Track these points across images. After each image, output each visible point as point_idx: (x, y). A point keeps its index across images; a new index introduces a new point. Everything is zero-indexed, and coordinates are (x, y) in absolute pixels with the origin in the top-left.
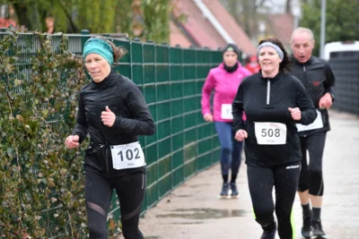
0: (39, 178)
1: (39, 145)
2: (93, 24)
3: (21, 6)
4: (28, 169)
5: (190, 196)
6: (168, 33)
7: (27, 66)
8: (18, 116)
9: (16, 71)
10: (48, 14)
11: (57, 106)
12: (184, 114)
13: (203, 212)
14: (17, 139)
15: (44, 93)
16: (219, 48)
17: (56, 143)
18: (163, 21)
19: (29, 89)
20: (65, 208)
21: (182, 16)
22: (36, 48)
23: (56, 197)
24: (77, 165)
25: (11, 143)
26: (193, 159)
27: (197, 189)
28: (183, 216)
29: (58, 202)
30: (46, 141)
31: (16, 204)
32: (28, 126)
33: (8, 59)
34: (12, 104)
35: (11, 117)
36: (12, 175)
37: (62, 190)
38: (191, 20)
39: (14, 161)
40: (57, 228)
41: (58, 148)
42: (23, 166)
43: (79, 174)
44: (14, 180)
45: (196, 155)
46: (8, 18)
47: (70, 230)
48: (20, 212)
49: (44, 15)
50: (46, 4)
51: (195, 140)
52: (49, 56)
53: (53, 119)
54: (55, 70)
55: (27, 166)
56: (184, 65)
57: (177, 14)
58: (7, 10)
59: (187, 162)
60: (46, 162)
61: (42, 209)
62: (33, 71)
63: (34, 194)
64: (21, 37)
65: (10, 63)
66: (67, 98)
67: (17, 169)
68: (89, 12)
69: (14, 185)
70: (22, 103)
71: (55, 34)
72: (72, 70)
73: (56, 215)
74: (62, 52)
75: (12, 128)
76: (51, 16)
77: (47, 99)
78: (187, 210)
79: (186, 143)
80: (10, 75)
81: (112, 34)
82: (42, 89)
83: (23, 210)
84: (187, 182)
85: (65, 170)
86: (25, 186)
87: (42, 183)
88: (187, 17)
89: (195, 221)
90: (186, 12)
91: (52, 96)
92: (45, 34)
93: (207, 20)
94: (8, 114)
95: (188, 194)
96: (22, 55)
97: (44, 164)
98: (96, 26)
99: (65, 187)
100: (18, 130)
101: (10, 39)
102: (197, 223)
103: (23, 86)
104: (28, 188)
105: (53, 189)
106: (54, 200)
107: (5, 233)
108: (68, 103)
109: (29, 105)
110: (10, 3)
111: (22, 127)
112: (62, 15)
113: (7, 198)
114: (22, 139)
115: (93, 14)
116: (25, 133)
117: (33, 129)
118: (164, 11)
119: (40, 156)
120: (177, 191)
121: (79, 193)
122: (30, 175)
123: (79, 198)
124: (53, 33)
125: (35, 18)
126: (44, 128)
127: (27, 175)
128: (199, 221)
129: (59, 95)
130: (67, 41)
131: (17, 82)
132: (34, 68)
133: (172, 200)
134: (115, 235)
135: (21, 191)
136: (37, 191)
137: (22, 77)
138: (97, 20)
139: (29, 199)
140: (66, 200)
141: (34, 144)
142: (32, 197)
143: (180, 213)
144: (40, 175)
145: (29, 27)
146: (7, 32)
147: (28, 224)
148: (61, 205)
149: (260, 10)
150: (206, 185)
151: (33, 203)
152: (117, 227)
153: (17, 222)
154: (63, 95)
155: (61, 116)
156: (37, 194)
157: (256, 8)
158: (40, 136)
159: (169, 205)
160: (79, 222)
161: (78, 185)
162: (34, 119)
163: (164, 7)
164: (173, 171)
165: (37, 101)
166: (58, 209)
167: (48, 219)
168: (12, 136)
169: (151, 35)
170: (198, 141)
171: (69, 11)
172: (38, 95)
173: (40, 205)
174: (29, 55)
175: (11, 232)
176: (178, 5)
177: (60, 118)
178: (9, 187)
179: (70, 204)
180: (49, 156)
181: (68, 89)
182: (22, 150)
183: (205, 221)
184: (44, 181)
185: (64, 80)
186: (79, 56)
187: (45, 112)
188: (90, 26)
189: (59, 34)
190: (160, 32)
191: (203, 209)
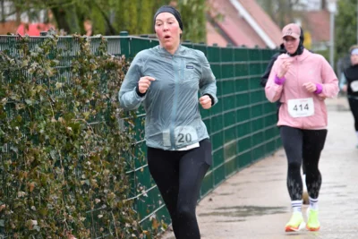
0: (82, 179)
1: (82, 147)
2: (131, 25)
3: (60, 10)
4: (71, 170)
5: (232, 194)
6: (205, 33)
7: (68, 69)
8: (60, 119)
9: (57, 74)
10: (86, 17)
11: (97, 107)
12: (223, 113)
13: (245, 210)
14: (60, 142)
15: (85, 95)
16: (257, 46)
17: (98, 144)
18: (200, 21)
19: (70, 92)
20: (108, 209)
21: (219, 16)
22: (76, 51)
23: (100, 198)
24: (120, 166)
25: (54, 146)
26: (234, 157)
27: (238, 187)
28: (225, 214)
29: (102, 203)
30: (88, 143)
31: (61, 206)
32: (70, 128)
33: (49, 63)
34: (54, 107)
35: (53, 120)
36: (55, 178)
37: (106, 191)
38: (228, 19)
39: (57, 164)
40: (102, 229)
41: (100, 149)
42: (66, 169)
43: (121, 175)
44: (57, 182)
45: (236, 153)
46: (47, 22)
47: (114, 230)
48: (65, 214)
49: (82, 19)
50: (84, 8)
51: (235, 138)
52: (89, 58)
53: (95, 120)
54: (95, 72)
55: (71, 168)
56: (221, 63)
57: (214, 14)
58: (46, 15)
59: (227, 161)
60: (89, 163)
61: (86, 210)
62: (74, 73)
63: (78, 195)
64: (62, 41)
65: (52, 66)
66: (108, 99)
67: (60, 171)
68: (126, 14)
69: (58, 187)
70: (64, 105)
71: (94, 37)
72: (112, 72)
73: (101, 216)
74: (102, 54)
75: (55, 131)
76: (89, 19)
77: (88, 101)
78: (229, 208)
79: (226, 142)
80: (51, 78)
81: (150, 35)
82: (83, 91)
83: (67, 211)
84: (227, 181)
85: (108, 171)
86: (68, 188)
87: (85, 185)
88: (224, 16)
89: (237, 218)
90: (223, 12)
91: (93, 98)
92: (84, 36)
93: (243, 19)
94: (51, 116)
95: (230, 192)
96: (62, 59)
97: (86, 165)
98: (134, 27)
99: (107, 188)
100: (61, 133)
101: (51, 42)
102: (240, 221)
103: (64, 88)
104: (71, 190)
105: (96, 190)
106: (98, 201)
107: (51, 234)
108: (109, 104)
109: (71, 107)
110: (49, 8)
111: (65, 129)
112: (100, 17)
113: (52, 200)
114: (64, 141)
115: (131, 16)
116: (67, 135)
117: (75, 131)
118: (201, 11)
119: (82, 157)
120: (219, 189)
121: (121, 193)
122: (73, 177)
123: (122, 198)
124: (92, 35)
125: (73, 22)
126: (86, 130)
127: (70, 177)
128: (242, 218)
129: (99, 97)
130: (106, 43)
131: (59, 85)
132: (74, 70)
133: (213, 198)
134: (158, 234)
135: (65, 192)
136: (81, 192)
137: (63, 80)
138: (134, 21)
139: (73, 200)
140: (109, 200)
141: (76, 146)
142: (76, 198)
143: (223, 211)
144: (83, 177)
145: (68, 31)
146: (47, 36)
147: (73, 225)
148: (104, 206)
149: (295, 8)
150: (247, 182)
151: (77, 204)
152: (160, 227)
153: (62, 224)
154: (104, 97)
155: (103, 117)
156: (81, 195)
157: (291, 5)
158: (82, 138)
159: (210, 203)
160: (123, 222)
161: (121, 185)
162: (75, 121)
163: (200, 7)
164: (214, 169)
165: (78, 104)
166: (102, 209)
167: (93, 220)
168: (55, 139)
169: (188, 35)
170: (238, 139)
171: (106, 13)
172: (79, 97)
173: (84, 206)
174: (69, 58)
175: (56, 233)
176: (214, 5)
177: (101, 120)
178: (53, 189)
179: (113, 204)
180: (91, 158)
181: (108, 91)
182: (65, 152)
183: (247, 218)
184: (88, 182)
185: (104, 82)
186: (118, 57)
187: (87, 114)
188: (128, 28)
189: (99, 36)
190: (197, 33)
191: (245, 207)
